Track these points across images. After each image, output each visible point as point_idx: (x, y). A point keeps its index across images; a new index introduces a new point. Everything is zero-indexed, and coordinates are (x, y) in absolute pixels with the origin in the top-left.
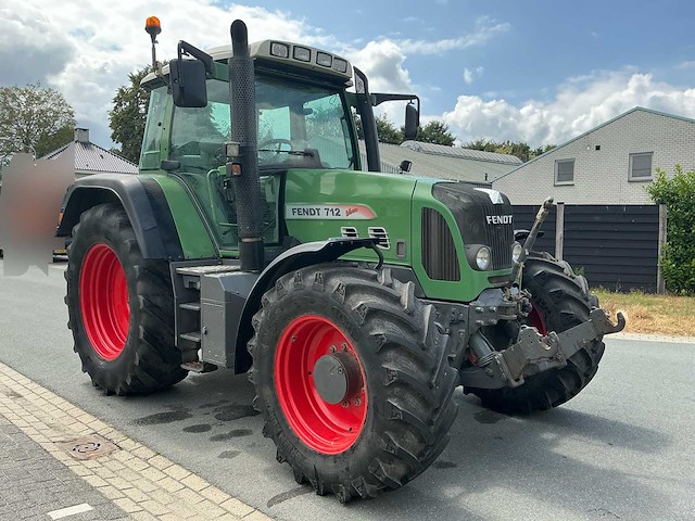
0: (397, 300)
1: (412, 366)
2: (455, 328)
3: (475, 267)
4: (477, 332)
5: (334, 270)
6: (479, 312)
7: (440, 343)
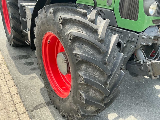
0: (95, 31)
1: (96, 74)
2: (129, 44)
3: (147, 13)
4: (140, 48)
5: (60, 7)
6: (143, 38)
7: (117, 59)
